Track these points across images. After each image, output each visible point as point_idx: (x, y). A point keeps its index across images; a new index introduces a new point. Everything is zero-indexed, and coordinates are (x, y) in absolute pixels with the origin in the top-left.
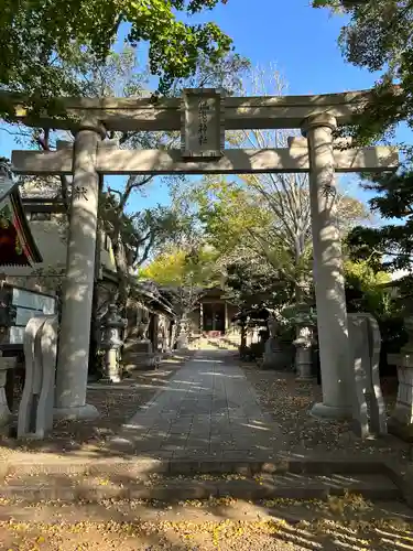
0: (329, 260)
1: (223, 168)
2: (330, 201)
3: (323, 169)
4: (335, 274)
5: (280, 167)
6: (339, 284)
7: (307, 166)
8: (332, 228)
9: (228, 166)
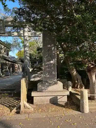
0: (26, 54)
1: (6, 35)
2: (26, 43)
3: (26, 36)
4: (27, 57)
5: (17, 35)
6: (28, 59)
7: (23, 35)
8: (27, 48)
9: (7, 35)
